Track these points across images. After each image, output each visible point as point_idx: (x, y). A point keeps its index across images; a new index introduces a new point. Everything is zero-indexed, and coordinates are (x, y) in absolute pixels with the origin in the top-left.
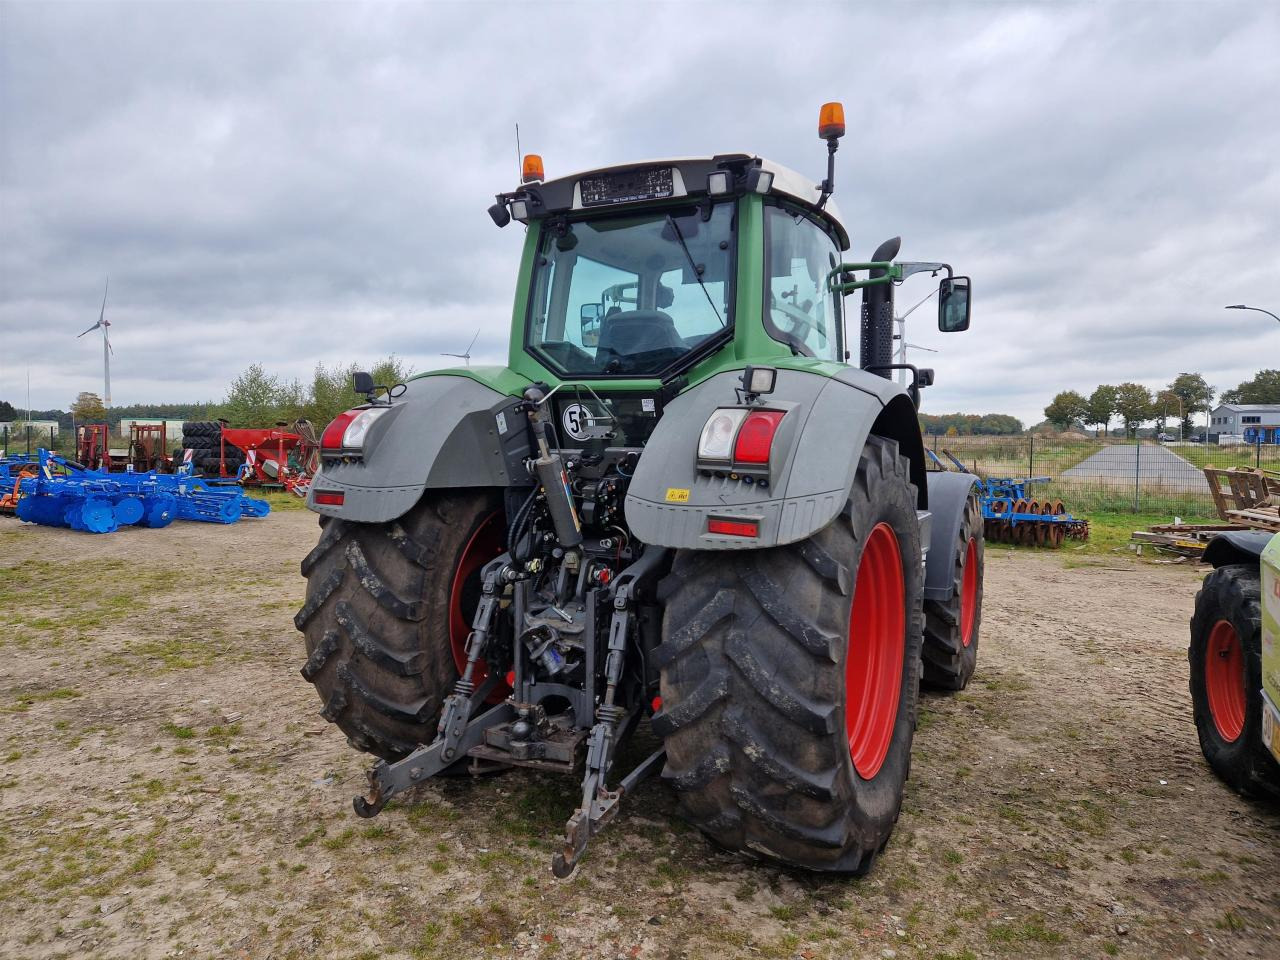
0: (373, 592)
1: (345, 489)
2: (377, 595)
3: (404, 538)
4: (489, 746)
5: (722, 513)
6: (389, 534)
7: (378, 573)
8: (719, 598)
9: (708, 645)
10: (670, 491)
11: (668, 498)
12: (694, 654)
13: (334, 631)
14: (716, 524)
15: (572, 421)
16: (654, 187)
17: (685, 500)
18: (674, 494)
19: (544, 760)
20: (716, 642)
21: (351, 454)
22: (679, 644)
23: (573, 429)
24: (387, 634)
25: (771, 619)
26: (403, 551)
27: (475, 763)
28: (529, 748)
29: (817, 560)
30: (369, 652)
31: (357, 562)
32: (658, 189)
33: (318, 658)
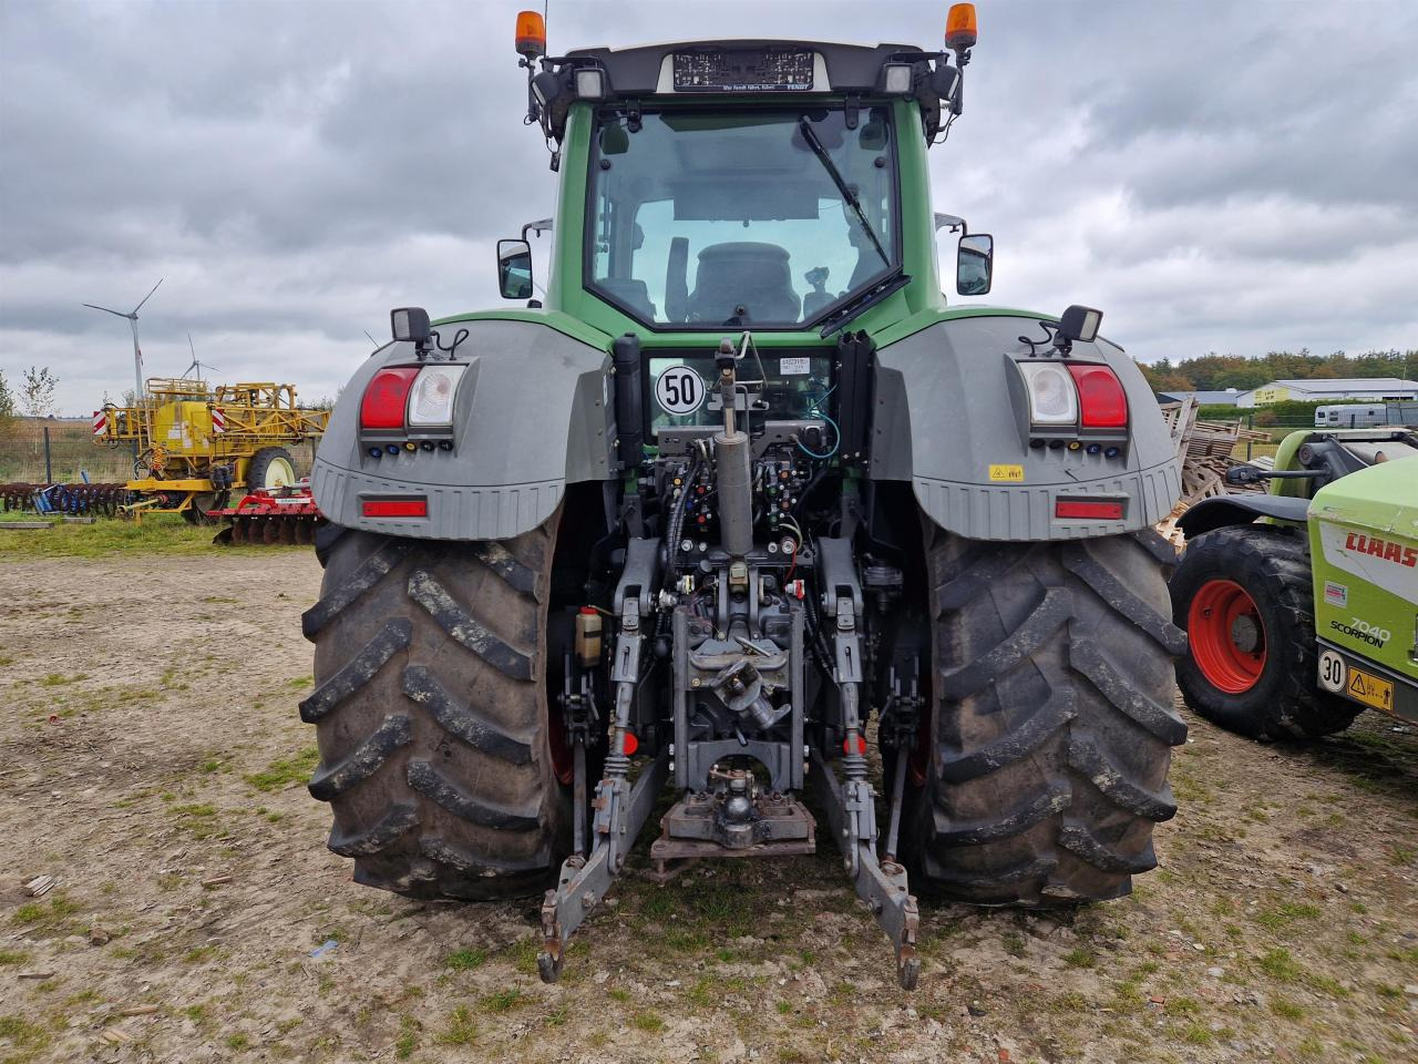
0: (475, 647)
1: (427, 491)
2: (481, 651)
3: (509, 562)
4: (678, 839)
5: (1075, 492)
6: (482, 558)
7: (479, 618)
8: (1051, 599)
9: (1040, 659)
10: (993, 469)
11: (993, 478)
12: (1021, 672)
13: (405, 713)
14: (1067, 506)
15: (668, 389)
16: (785, 75)
17: (1020, 479)
18: (1000, 472)
19: (766, 842)
20: (1051, 654)
21: (425, 437)
22: (1001, 662)
23: (669, 400)
24: (499, 706)
25: (1120, 617)
26: (509, 583)
27: (661, 867)
28: (754, 829)
29: (1153, 543)
30: (474, 738)
31: (437, 604)
32: (790, 79)
33: (367, 760)
